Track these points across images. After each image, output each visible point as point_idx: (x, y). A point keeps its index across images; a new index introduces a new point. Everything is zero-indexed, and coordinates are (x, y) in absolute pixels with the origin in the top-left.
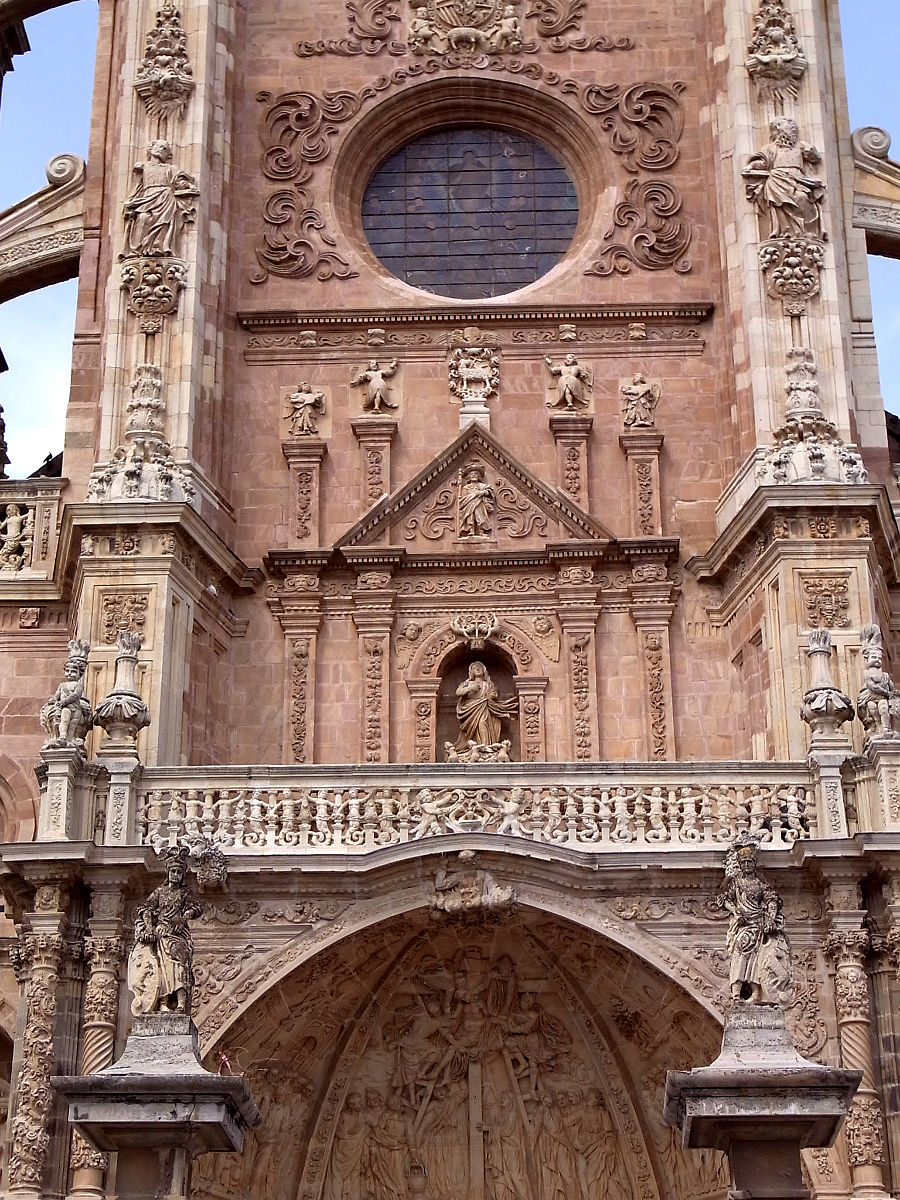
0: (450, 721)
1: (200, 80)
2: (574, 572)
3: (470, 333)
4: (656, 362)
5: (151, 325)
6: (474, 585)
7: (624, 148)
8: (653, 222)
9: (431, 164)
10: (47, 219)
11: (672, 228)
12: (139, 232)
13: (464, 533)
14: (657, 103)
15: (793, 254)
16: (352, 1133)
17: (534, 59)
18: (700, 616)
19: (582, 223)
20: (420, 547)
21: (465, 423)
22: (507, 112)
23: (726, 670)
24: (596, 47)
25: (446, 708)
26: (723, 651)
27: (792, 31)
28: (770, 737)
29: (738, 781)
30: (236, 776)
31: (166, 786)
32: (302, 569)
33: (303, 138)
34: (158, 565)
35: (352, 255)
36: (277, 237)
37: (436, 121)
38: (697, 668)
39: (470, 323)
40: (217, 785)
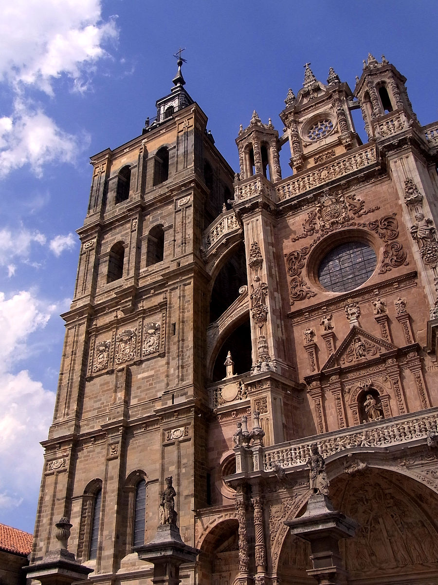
1: (264, 258)
2: (390, 361)
3: (349, 300)
4: (403, 293)
5: (260, 325)
6: (363, 372)
7: (383, 236)
8: (395, 253)
9: (334, 258)
11: (401, 253)
13: (357, 358)
14: (389, 221)
15: (429, 250)
17: (353, 221)
18: (431, 364)
19: (376, 260)
20: (346, 365)
21: (351, 326)
22: (351, 237)
24: (369, 212)
27: (416, 189)
30: (287, 445)
31: (269, 452)
32: (314, 380)
33: (297, 263)
34: (267, 390)
35: (314, 289)
36: (294, 291)
37: (332, 246)
38: (433, 380)
39: (349, 298)
40: (282, 449)
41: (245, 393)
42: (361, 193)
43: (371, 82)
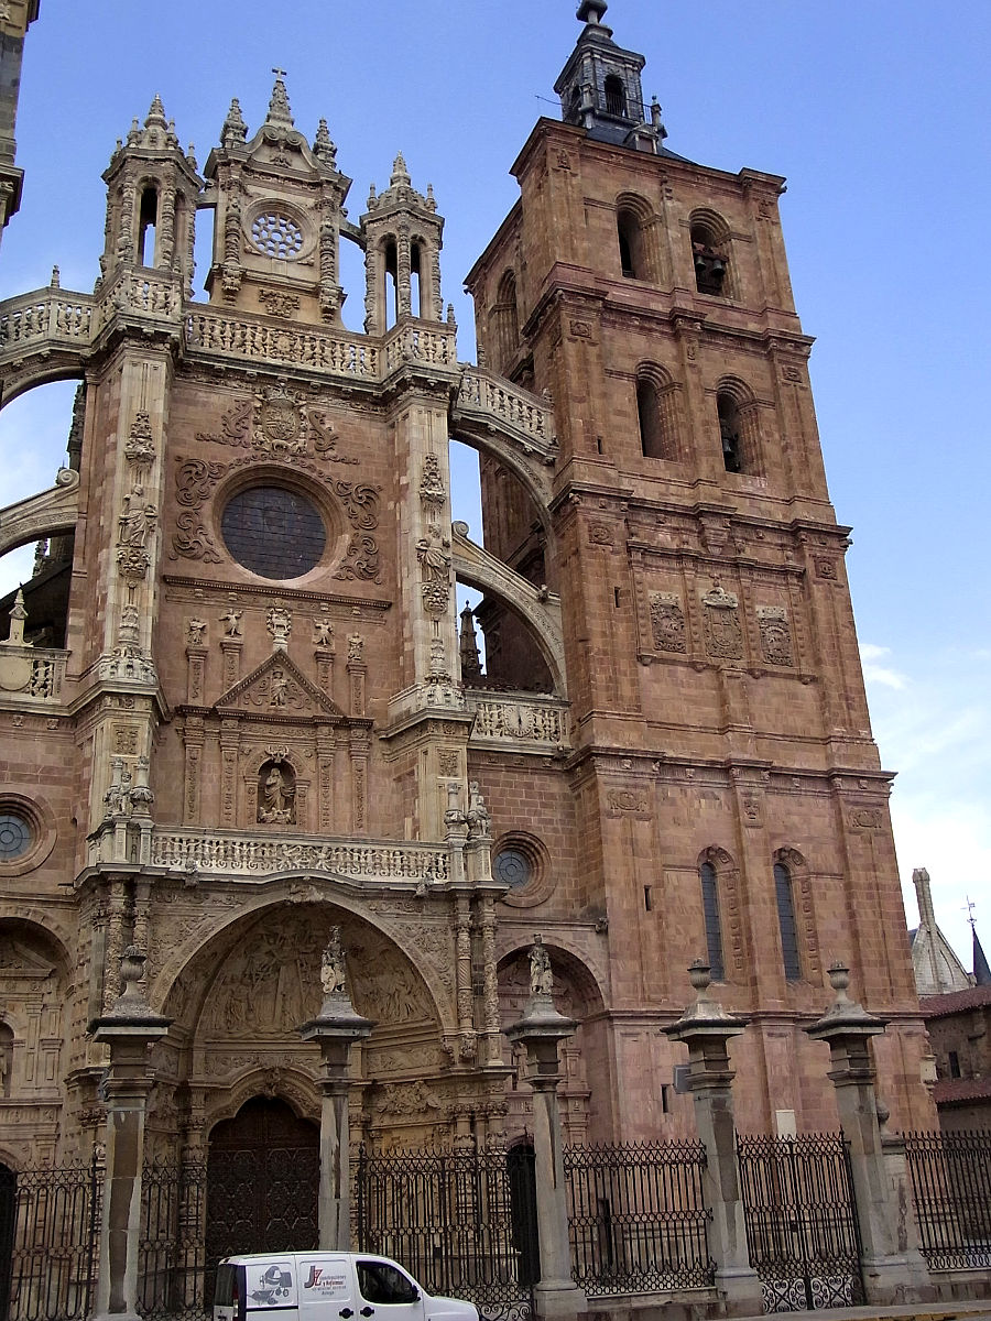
0: (264, 799)
1: (159, 455)
2: (325, 730)
4: (363, 626)
5: (132, 584)
6: (277, 729)
7: (353, 515)
8: (366, 557)
9: (256, 504)
10: (58, 504)
11: (373, 561)
12: (128, 533)
13: (272, 704)
14: (370, 495)
15: (437, 591)
16: (224, 994)
17: (312, 462)
18: (379, 756)
19: (328, 548)
20: (251, 709)
21: (276, 648)
22: (296, 485)
23: (390, 783)
24: (342, 460)
25: (263, 787)
26: (388, 773)
27: (440, 479)
28: (415, 821)
29: (418, 850)
30: (198, 832)
31: (165, 835)
32: (196, 715)
33: (198, 485)
34: (144, 715)
35: (221, 551)
36: (184, 535)
37: (260, 483)
38: (377, 781)
39: (278, 596)
40: (189, 836)
41: (45, 686)
42: (336, 418)
43: (407, 228)
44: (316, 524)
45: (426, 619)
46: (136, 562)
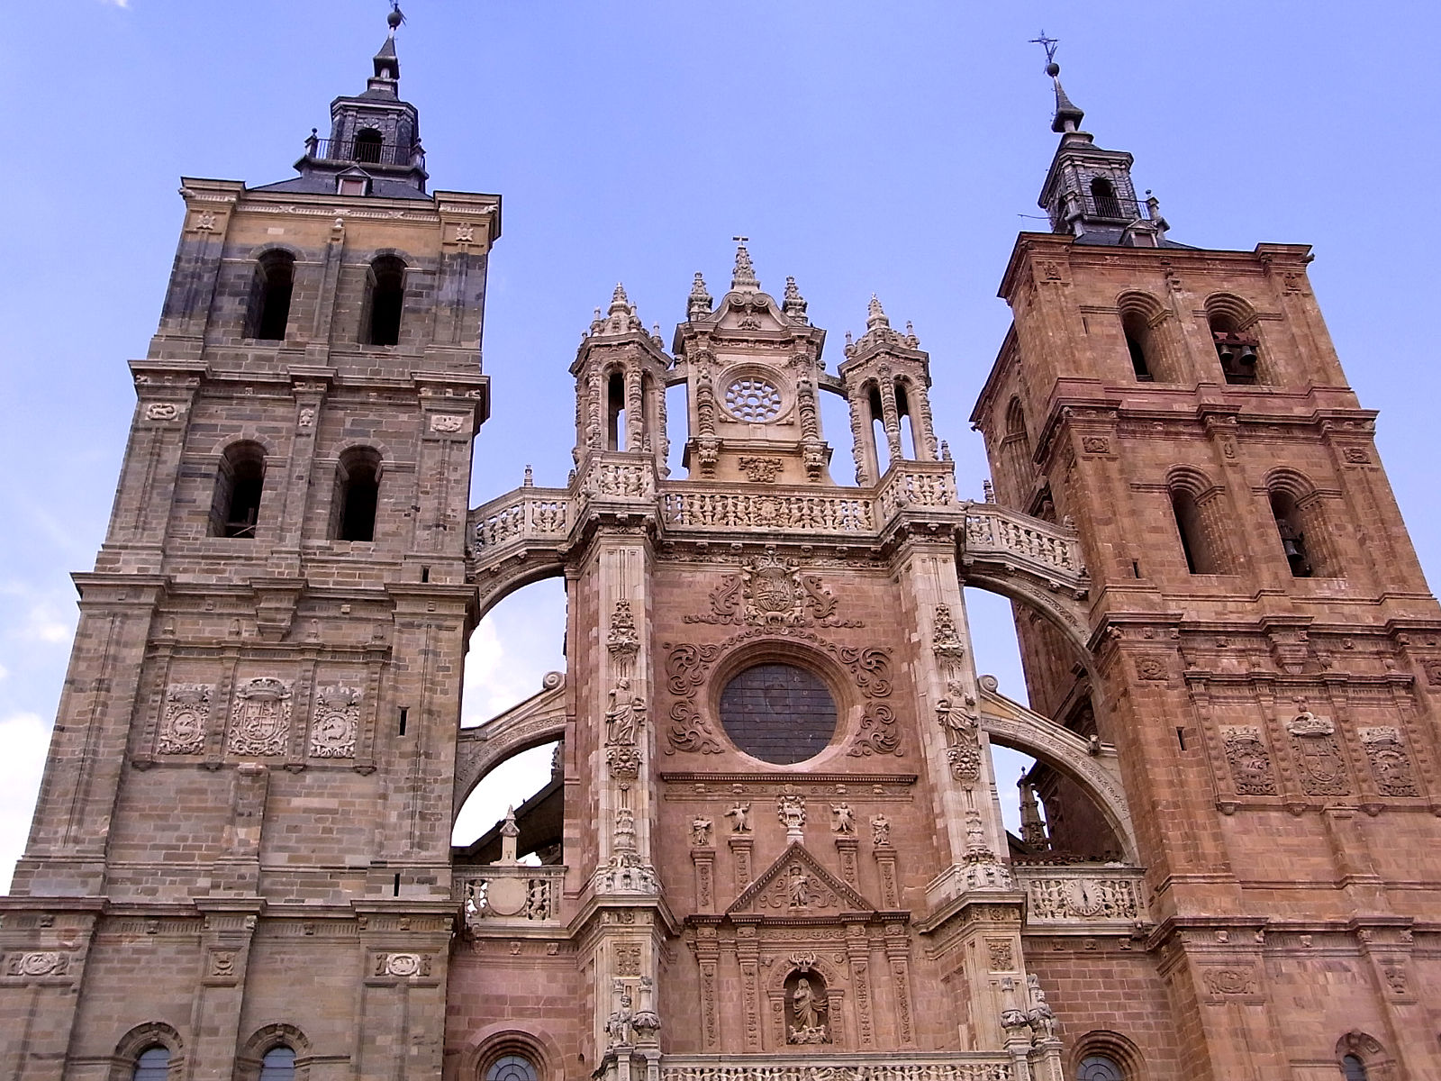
0: (793, 1014)
1: (644, 643)
2: (855, 929)
3: (788, 787)
4: (888, 807)
5: (625, 786)
6: (800, 935)
7: (863, 683)
8: (882, 728)
9: (755, 684)
10: (545, 709)
11: (891, 731)
12: (616, 731)
13: (793, 905)
14: (879, 659)
15: (966, 756)
17: (812, 631)
18: (921, 953)
19: (840, 722)
20: (769, 913)
21: (790, 841)
22: (797, 658)
23: (937, 985)
24: (845, 625)
25: (790, 1003)
26: (934, 974)
27: (954, 631)
28: (971, 1028)
29: (973, 1062)
30: (712, 1060)
31: (675, 1066)
32: (707, 925)
33: (690, 670)
34: (646, 930)
35: (721, 740)
36: (679, 728)
37: (758, 661)
38: (922, 983)
39: (788, 782)
40: (702, 1065)
42: (833, 581)
43: (889, 370)
44: (825, 699)
45: (956, 789)
46: (628, 761)
